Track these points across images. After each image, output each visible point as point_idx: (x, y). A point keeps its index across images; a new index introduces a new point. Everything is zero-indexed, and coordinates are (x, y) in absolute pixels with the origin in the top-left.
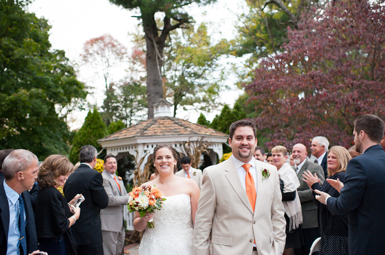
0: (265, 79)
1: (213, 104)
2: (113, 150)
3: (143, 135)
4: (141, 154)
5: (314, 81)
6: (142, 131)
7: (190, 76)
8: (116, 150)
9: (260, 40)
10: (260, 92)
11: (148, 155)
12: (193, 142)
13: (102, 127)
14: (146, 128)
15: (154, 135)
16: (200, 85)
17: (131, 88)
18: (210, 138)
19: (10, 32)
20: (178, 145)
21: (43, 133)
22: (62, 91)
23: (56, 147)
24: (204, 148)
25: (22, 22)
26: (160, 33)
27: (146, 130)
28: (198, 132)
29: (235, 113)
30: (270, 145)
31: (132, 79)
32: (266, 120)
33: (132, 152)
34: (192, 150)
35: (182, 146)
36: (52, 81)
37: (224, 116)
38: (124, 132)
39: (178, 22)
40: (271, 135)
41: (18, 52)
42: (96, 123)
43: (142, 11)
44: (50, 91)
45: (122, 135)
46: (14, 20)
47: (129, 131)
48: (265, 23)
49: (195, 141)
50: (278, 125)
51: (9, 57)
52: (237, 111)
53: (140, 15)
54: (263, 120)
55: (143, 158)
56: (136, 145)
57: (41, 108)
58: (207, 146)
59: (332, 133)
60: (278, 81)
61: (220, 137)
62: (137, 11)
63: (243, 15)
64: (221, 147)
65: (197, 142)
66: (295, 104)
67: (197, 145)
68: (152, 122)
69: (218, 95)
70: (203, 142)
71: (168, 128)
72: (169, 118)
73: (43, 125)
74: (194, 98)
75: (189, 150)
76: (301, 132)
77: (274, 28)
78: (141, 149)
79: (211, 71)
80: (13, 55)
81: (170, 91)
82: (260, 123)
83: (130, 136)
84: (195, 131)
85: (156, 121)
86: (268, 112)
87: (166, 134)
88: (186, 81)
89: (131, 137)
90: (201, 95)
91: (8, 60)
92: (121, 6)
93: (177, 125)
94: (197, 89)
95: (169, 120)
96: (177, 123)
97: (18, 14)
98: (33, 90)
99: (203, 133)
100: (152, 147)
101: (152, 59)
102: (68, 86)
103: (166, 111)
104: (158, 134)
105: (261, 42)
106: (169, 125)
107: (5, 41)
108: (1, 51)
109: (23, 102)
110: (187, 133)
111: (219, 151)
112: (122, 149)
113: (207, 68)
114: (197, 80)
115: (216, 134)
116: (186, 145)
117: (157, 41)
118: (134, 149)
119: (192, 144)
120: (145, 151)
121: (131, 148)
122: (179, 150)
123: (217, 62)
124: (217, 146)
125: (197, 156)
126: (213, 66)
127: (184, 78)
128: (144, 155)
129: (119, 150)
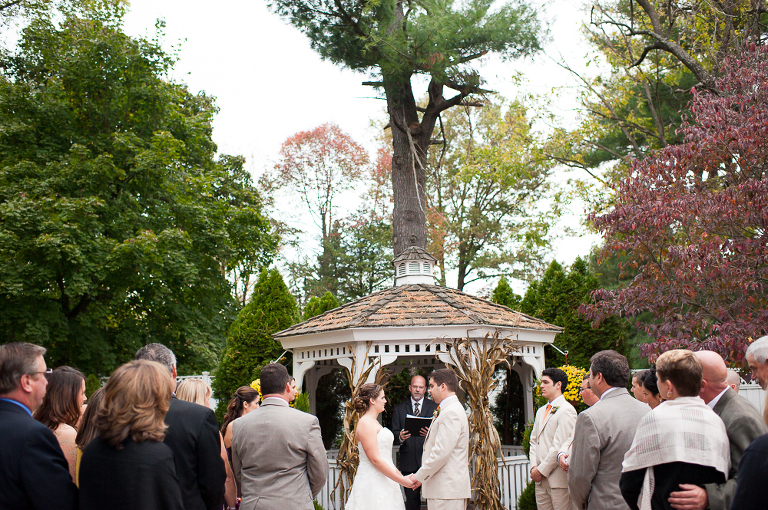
0: (640, 202)
1: (538, 266)
2: (306, 355)
3: (365, 325)
4: (361, 367)
5: (755, 203)
6: (366, 314)
7: (493, 209)
8: (311, 355)
9: (636, 131)
10: (627, 232)
11: (377, 367)
12: (475, 340)
14: (373, 309)
15: (392, 324)
16: (511, 227)
17: (371, 233)
18: (515, 333)
19: (131, 121)
20: (443, 348)
21: (187, 319)
22: (227, 235)
23: (210, 347)
24: (502, 355)
25: (155, 101)
26: (420, 116)
27: (374, 312)
28: (487, 319)
29: (573, 277)
30: (653, 350)
31: (373, 214)
32: (643, 295)
33: (344, 361)
34: (473, 358)
35: (452, 349)
36: (209, 215)
37: (549, 286)
38: (330, 315)
39: (458, 93)
40: (654, 327)
41: (143, 159)
42: (275, 298)
43: (383, 72)
44: (203, 234)
45: (324, 323)
46: (140, 97)
47: (340, 315)
48: (644, 96)
49: (480, 339)
50: (673, 304)
52: (580, 275)
53: (380, 78)
54: (637, 294)
55: (367, 374)
56: (352, 346)
57: (184, 269)
58: (510, 351)
60: (669, 205)
61: (539, 331)
62: (374, 73)
63: (599, 80)
64: (541, 352)
65: (485, 340)
66: (709, 256)
67: (484, 346)
68: (389, 297)
69: (550, 247)
70: (500, 341)
71: (423, 309)
72: (426, 288)
74: (499, 253)
75: (467, 358)
76: (726, 320)
77: (664, 106)
78: (361, 354)
79: (535, 198)
80: (133, 165)
81: (451, 239)
82: (630, 300)
83: (338, 326)
84: (481, 316)
86: (647, 276)
87: (416, 321)
88: (485, 218)
89: (340, 328)
90: (513, 246)
91: (124, 173)
92: (342, 63)
93: (444, 304)
94: (505, 234)
95: (427, 293)
96: (442, 300)
97: (148, 85)
98: (168, 231)
99: (500, 321)
100: (387, 350)
101: (404, 169)
102: (238, 225)
103: (422, 272)
104: (398, 322)
105: (637, 135)
106: (425, 303)
107: (119, 138)
108: (111, 156)
109: (147, 254)
110: (463, 320)
111: (536, 361)
112: (323, 353)
113: (526, 192)
114: (506, 217)
115: (528, 324)
116: (461, 347)
117: (414, 132)
118: (347, 354)
119: (474, 345)
120: (371, 359)
121: (341, 352)
122: (444, 358)
123: (547, 179)
124: (531, 350)
125: (485, 371)
126: (540, 188)
127: (480, 212)
128: (367, 366)
129: (317, 354)
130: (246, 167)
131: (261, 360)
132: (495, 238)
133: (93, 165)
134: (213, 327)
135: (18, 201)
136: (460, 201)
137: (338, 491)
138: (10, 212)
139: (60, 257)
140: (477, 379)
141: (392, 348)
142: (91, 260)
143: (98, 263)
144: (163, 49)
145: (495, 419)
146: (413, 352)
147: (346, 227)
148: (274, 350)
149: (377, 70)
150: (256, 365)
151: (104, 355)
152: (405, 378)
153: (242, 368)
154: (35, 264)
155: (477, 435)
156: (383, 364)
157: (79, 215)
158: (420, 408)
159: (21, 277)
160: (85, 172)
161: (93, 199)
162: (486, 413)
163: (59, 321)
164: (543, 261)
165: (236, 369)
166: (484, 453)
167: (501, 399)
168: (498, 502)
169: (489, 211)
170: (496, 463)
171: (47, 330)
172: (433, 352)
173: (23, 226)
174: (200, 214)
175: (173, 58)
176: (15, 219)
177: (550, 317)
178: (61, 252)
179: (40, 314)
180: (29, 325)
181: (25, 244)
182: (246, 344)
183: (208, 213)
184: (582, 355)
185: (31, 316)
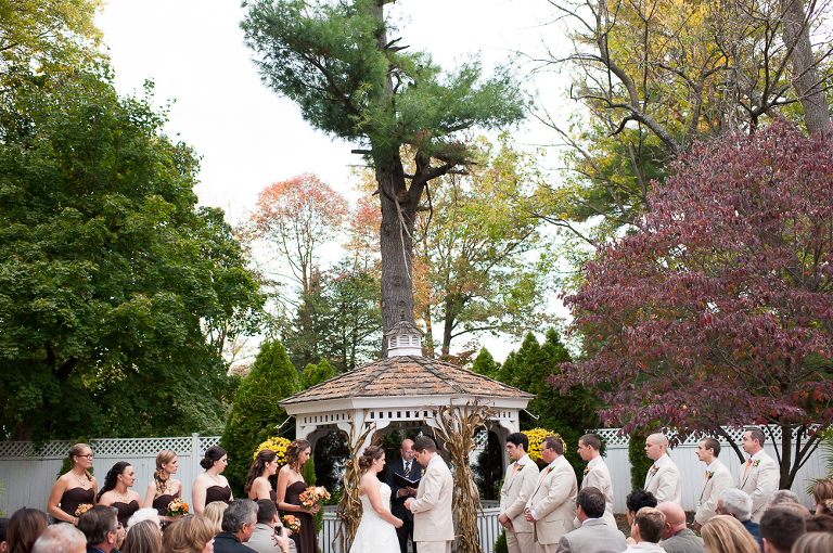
2: (308, 420)
3: (363, 394)
4: (359, 431)
5: (692, 292)
6: (363, 384)
7: (481, 259)
8: (313, 420)
9: (619, 190)
11: (374, 431)
12: (458, 407)
13: (288, 374)
14: (369, 379)
15: (386, 394)
16: (499, 277)
17: (353, 284)
18: (492, 401)
19: (120, 181)
20: (430, 414)
21: (175, 379)
22: (215, 295)
23: (199, 407)
24: (481, 420)
25: (143, 161)
26: (408, 183)
27: (369, 383)
28: (468, 389)
29: (546, 348)
31: (357, 266)
32: (604, 366)
33: (343, 426)
34: (456, 423)
35: (438, 415)
36: (197, 275)
37: (525, 355)
39: (444, 163)
40: (610, 395)
41: (134, 222)
42: (277, 367)
43: (373, 143)
44: (192, 295)
45: (326, 391)
46: (129, 158)
47: (339, 385)
48: (628, 156)
49: (462, 406)
51: (114, 229)
52: (553, 345)
53: (369, 148)
55: (364, 437)
56: (350, 413)
57: (174, 330)
58: (488, 416)
59: (726, 395)
61: (513, 398)
62: (364, 141)
64: (515, 417)
65: (466, 407)
67: (466, 412)
68: (382, 368)
69: (541, 298)
70: (479, 408)
71: (412, 380)
72: (414, 359)
73: (176, 363)
74: (487, 306)
75: (450, 423)
76: (667, 391)
78: (359, 420)
79: (524, 248)
80: (123, 227)
81: (436, 291)
82: (592, 372)
83: (339, 395)
84: (462, 387)
85: (389, 366)
87: (407, 391)
88: (473, 268)
89: (341, 397)
90: (502, 298)
91: (115, 236)
92: (333, 134)
93: (430, 375)
95: (416, 364)
96: (429, 371)
98: (160, 295)
99: (479, 390)
100: (381, 416)
101: (392, 235)
102: (226, 285)
103: (411, 345)
104: (391, 392)
105: (622, 194)
106: (414, 374)
107: (110, 200)
108: (103, 219)
109: (140, 318)
110: (448, 390)
111: (512, 425)
112: (324, 419)
113: (515, 241)
114: (495, 268)
115: (504, 393)
116: (446, 413)
117: (402, 200)
118: (346, 419)
119: (456, 412)
120: (367, 424)
121: (340, 417)
122: (431, 423)
123: (537, 229)
124: (507, 415)
125: (466, 435)
126: (530, 238)
127: (468, 263)
128: (364, 431)
129: (318, 420)
130: (226, 219)
131: (265, 424)
132: (483, 289)
133: (85, 229)
134: (201, 388)
135: (12, 264)
136: (446, 251)
137: (338, 541)
138: (5, 275)
139: (55, 321)
140: (459, 441)
141: (386, 415)
142: (84, 323)
143: (91, 326)
144: (152, 110)
145: (477, 476)
146: (404, 418)
147: (329, 280)
148: (277, 415)
149: (367, 140)
150: (260, 428)
151: (93, 416)
152: (394, 440)
153: (248, 431)
154: (29, 328)
155: (460, 490)
156: (378, 428)
157: (72, 279)
158: (410, 467)
159: (15, 341)
160: (76, 235)
161: (87, 264)
162: (467, 471)
163: (51, 383)
164: (533, 314)
165: (242, 433)
166: (465, 505)
167: (482, 459)
168: (478, 547)
169: (476, 261)
170: (476, 514)
171: (40, 392)
172: (421, 417)
173: (17, 290)
174: (189, 274)
175: (162, 118)
176: (9, 282)
177: (524, 385)
178: (57, 317)
179: (32, 377)
180: (23, 388)
181: (20, 307)
182: (251, 410)
183: (196, 273)
184: (553, 418)
185: (24, 379)
